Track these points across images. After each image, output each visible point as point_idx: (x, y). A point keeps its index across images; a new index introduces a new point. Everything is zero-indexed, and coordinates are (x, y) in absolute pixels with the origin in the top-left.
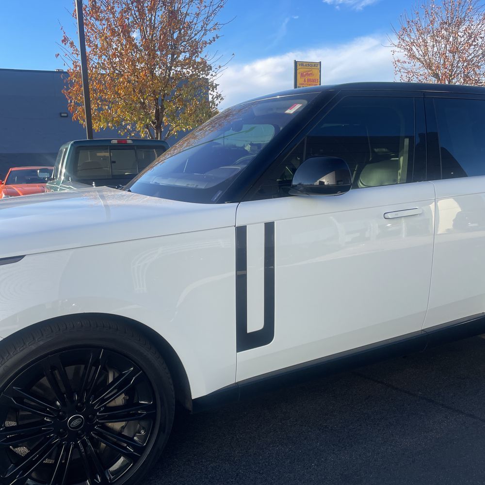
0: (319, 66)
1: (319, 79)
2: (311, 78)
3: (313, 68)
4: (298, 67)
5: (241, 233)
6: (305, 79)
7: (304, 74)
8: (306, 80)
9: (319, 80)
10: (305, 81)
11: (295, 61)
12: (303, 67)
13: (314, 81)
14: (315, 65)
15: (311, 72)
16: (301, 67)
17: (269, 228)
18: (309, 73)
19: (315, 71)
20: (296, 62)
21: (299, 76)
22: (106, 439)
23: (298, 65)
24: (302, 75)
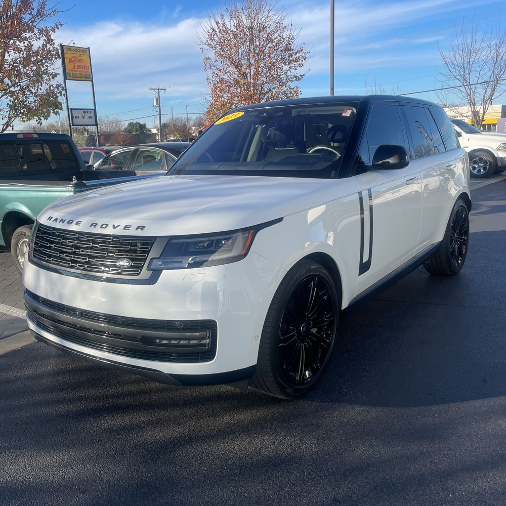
0: (88, 52)
1: (89, 65)
2: (81, 64)
3: (81, 53)
4: (65, 51)
6: (74, 65)
7: (73, 59)
8: (76, 66)
9: (90, 67)
10: (74, 68)
12: (70, 52)
13: (84, 67)
14: (83, 51)
15: (80, 58)
16: (68, 51)
18: (78, 58)
19: (85, 58)
20: (62, 46)
21: (67, 62)
23: (64, 49)
24: (71, 60)
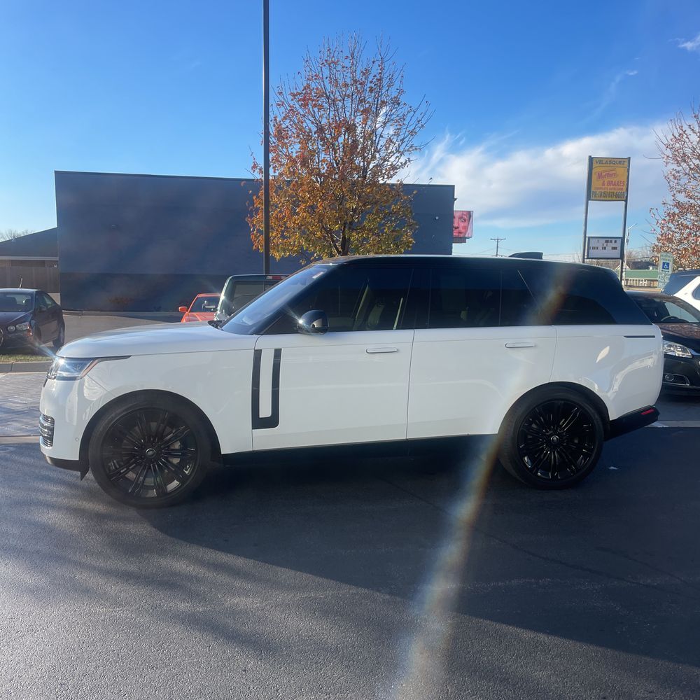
0: (626, 163)
1: (626, 180)
2: (614, 180)
3: (617, 165)
4: (595, 165)
5: (258, 355)
6: (604, 182)
7: (604, 174)
8: (606, 182)
9: (626, 183)
10: (603, 184)
11: (590, 156)
12: (601, 165)
13: (618, 183)
14: (620, 162)
15: (614, 172)
16: (598, 165)
17: (278, 353)
18: (611, 173)
19: (620, 171)
20: (591, 159)
21: (594, 177)
22: (169, 469)
23: (594, 162)
24: (600, 176)
